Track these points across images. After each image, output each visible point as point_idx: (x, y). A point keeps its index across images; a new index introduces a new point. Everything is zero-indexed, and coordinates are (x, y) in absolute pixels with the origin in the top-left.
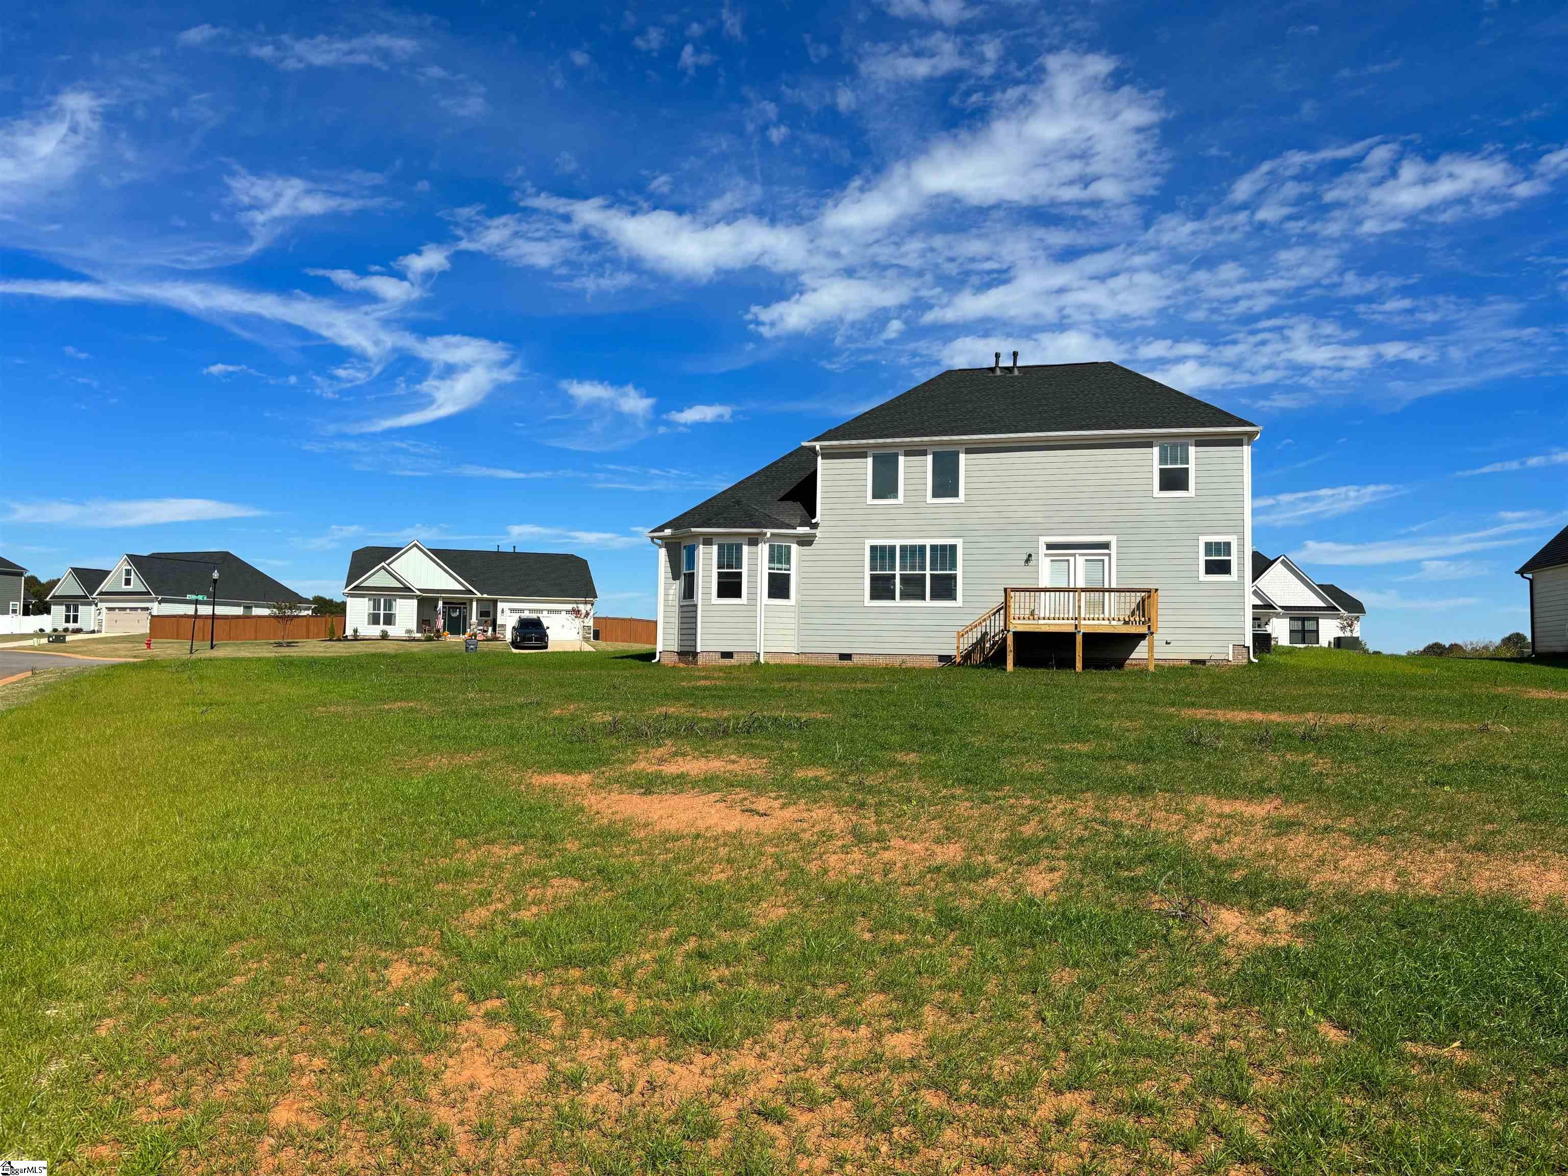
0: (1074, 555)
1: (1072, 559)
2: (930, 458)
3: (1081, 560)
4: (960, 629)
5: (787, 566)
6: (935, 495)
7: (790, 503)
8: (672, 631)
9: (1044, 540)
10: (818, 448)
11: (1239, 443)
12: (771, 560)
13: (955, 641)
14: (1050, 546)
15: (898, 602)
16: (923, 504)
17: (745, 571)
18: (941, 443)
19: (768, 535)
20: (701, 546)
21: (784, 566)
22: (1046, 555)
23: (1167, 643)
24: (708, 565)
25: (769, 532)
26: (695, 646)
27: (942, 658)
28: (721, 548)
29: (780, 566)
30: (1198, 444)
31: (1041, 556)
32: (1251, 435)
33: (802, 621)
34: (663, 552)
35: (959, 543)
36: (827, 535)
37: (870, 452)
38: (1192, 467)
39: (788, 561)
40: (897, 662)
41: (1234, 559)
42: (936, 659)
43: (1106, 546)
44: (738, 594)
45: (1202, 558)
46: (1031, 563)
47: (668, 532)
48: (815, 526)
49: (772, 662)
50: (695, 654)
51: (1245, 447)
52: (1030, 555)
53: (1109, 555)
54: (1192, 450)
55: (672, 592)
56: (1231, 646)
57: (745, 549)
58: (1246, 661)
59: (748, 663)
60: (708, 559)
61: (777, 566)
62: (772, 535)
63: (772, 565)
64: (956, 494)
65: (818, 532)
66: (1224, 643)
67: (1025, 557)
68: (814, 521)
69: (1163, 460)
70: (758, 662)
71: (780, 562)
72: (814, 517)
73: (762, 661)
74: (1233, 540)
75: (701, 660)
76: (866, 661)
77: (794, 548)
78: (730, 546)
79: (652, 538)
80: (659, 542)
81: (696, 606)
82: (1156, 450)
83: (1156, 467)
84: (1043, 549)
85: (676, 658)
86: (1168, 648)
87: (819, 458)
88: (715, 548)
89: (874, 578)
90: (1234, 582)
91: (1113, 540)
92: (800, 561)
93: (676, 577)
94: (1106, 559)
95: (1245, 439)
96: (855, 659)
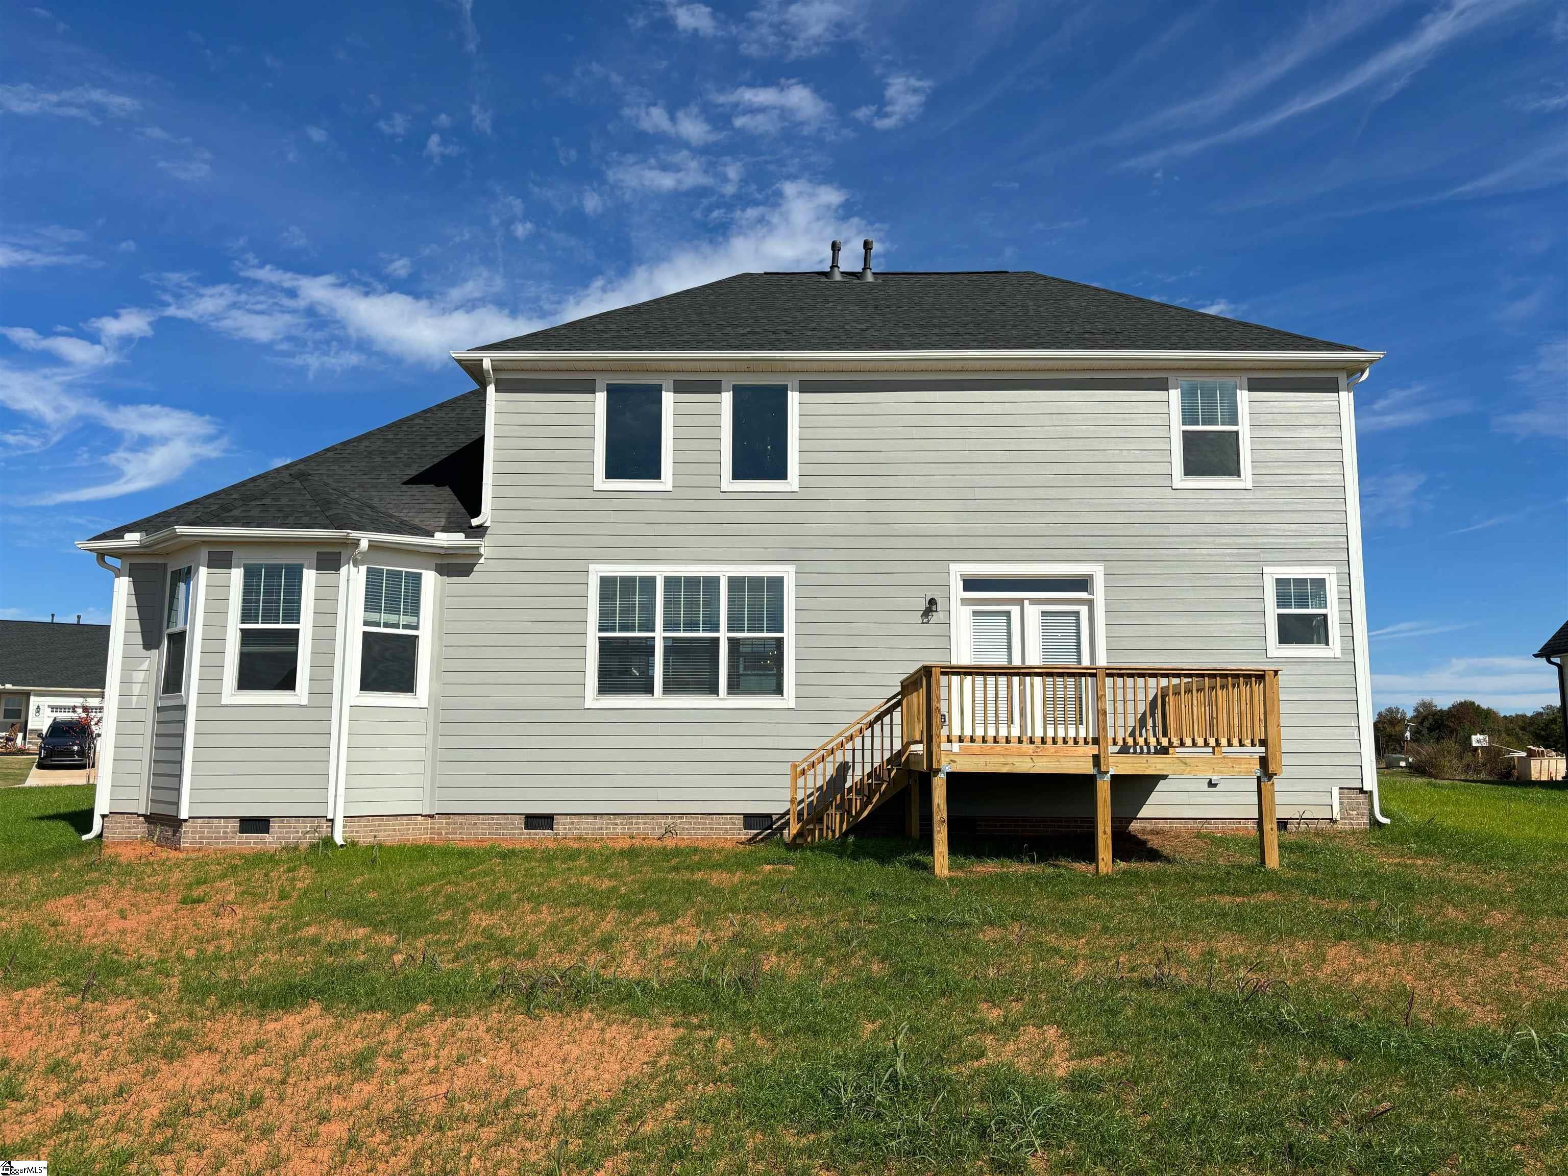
0: (1020, 602)
1: (1015, 610)
2: (727, 398)
3: (1033, 613)
4: (799, 756)
5: (412, 620)
6: (737, 475)
7: (429, 489)
8: (134, 767)
9: (959, 571)
10: (487, 364)
11: (1331, 386)
12: (372, 602)
13: (787, 781)
14: (971, 584)
15: (658, 699)
16: (714, 493)
17: (305, 627)
18: (752, 367)
19: (364, 545)
20: (203, 571)
21: (403, 619)
22: (965, 602)
23: (1211, 784)
24: (217, 613)
25: (365, 539)
26: (177, 804)
27: (750, 820)
28: (250, 575)
29: (393, 618)
30: (1254, 386)
31: (955, 604)
32: (1354, 369)
33: (442, 742)
34: (123, 586)
35: (788, 573)
36: (505, 552)
37: (603, 381)
38: (1244, 429)
39: (414, 608)
40: (651, 831)
41: (1333, 611)
42: (740, 821)
43: (1082, 584)
44: (288, 683)
45: (1272, 611)
46: (935, 617)
47: (133, 539)
48: (480, 531)
49: (365, 839)
50: (175, 823)
51: (1343, 395)
52: (932, 602)
53: (1090, 603)
54: (1243, 397)
55: (140, 676)
56: (1336, 792)
57: (309, 577)
58: (1365, 820)
59: (305, 843)
60: (218, 599)
61: (384, 617)
62: (373, 546)
63: (374, 617)
64: (780, 473)
65: (485, 546)
66: (1321, 786)
67: (923, 605)
68: (475, 522)
69: (1189, 416)
70: (329, 841)
71: (393, 609)
72: (477, 512)
73: (339, 839)
74: (1329, 574)
75: (188, 836)
76: (586, 828)
77: (430, 579)
78: (273, 571)
79: (101, 555)
80: (116, 563)
81: (183, 708)
82: (1175, 395)
83: (1177, 428)
84: (957, 586)
85: (140, 829)
86: (1212, 796)
87: (491, 389)
88: (237, 576)
89: (606, 646)
90: (1335, 661)
91: (1097, 571)
92: (441, 606)
93: (150, 643)
94: (1084, 610)
95: (1343, 380)
96: (561, 827)
